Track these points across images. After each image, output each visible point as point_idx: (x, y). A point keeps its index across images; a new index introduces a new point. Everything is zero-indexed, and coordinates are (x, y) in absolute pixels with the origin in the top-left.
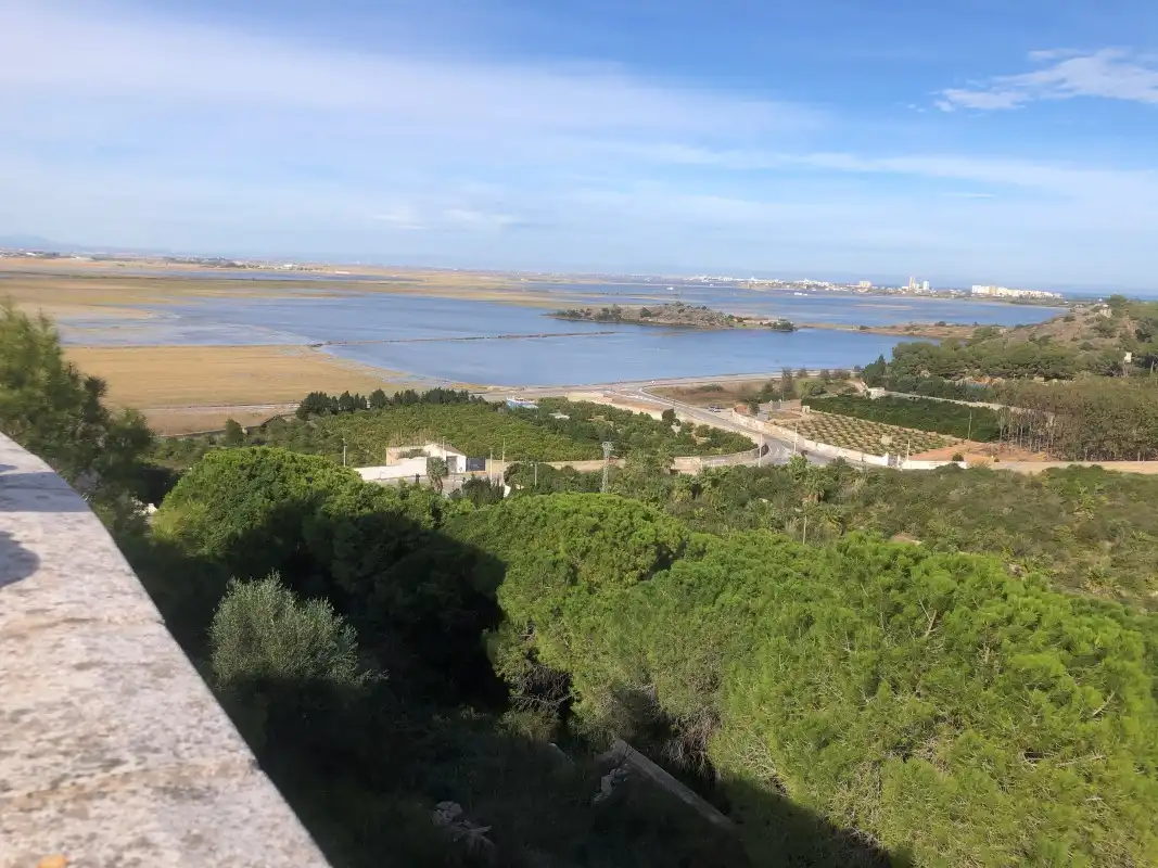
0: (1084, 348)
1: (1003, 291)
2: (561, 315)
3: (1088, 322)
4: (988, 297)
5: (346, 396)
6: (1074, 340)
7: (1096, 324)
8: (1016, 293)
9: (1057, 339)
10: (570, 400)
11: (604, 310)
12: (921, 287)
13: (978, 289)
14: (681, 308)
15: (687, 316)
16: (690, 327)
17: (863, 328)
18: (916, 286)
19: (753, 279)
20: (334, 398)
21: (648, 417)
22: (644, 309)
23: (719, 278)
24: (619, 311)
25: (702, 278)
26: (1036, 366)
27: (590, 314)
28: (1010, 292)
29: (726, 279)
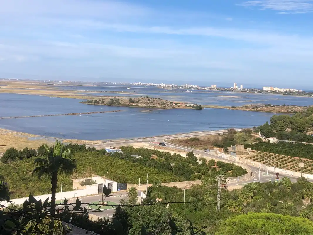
1: (276, 89)
2: (90, 102)
4: (271, 92)
5: (26, 150)
8: (282, 90)
10: (135, 147)
11: (111, 100)
12: (239, 88)
13: (264, 88)
14: (148, 98)
15: (152, 102)
16: (153, 108)
17: (233, 107)
18: (237, 87)
19: (162, 84)
20: (20, 151)
21: (179, 156)
22: (131, 100)
23: (147, 84)
24: (118, 100)
27: (104, 102)
28: (280, 90)
29: (150, 84)
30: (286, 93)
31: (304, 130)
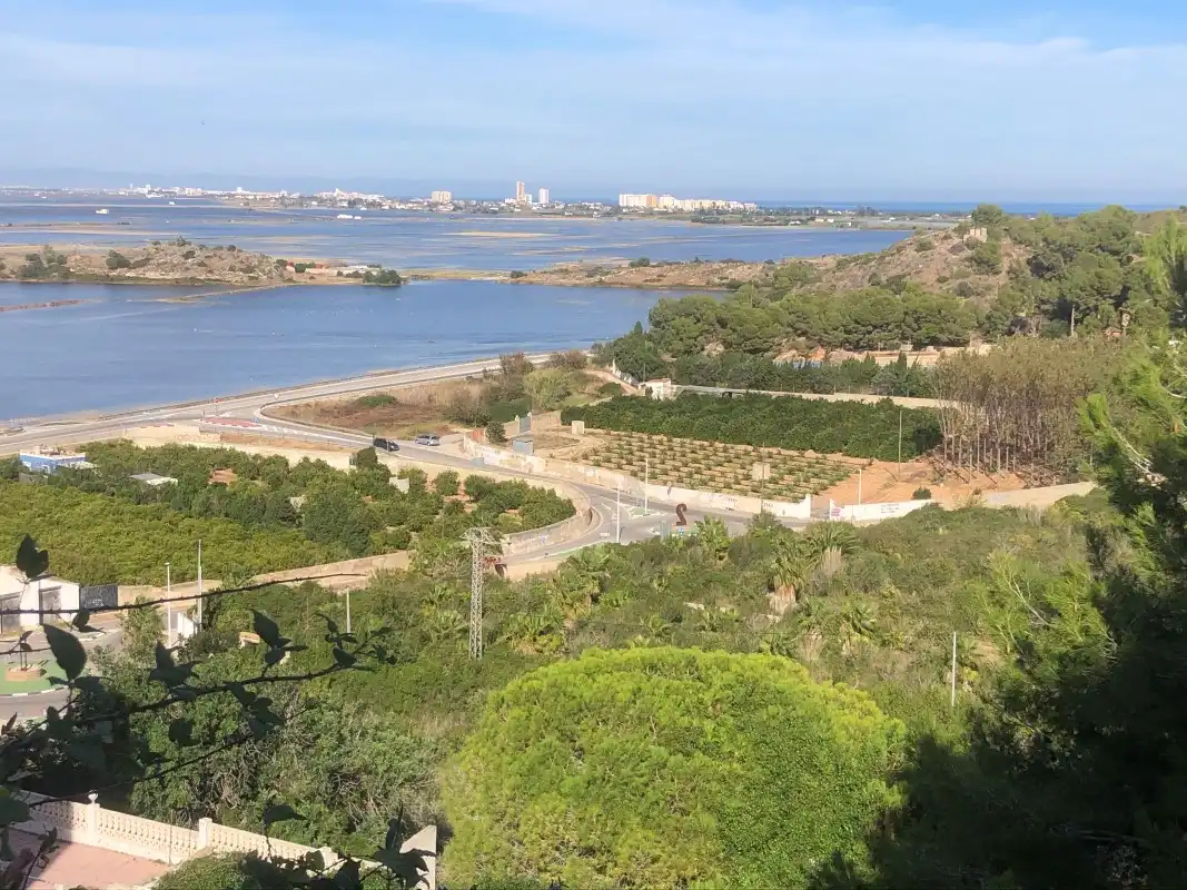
0: (963, 291)
1: (668, 202)
3: (954, 250)
4: (650, 213)
6: (942, 280)
7: (969, 253)
8: (689, 205)
9: (916, 280)
10: (142, 445)
11: (31, 258)
13: (628, 200)
14: (187, 248)
15: (201, 264)
16: (208, 285)
17: (515, 275)
18: (528, 198)
19: (240, 190)
21: (321, 466)
22: (114, 255)
23: (177, 190)
24: (62, 260)
25: (145, 191)
26: (898, 327)
28: (679, 204)
29: (189, 191)
30: (701, 216)
31: (765, 346)
